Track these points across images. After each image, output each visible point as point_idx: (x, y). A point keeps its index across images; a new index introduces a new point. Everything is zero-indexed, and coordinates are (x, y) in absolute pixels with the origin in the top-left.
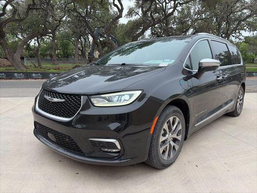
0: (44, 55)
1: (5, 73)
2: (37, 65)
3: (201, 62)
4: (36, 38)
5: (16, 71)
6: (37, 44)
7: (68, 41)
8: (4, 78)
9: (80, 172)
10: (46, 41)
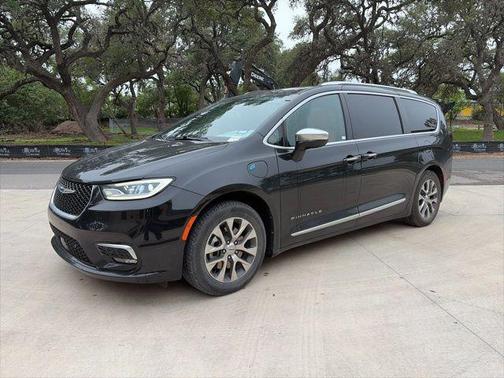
0: (144, 113)
1: (69, 147)
2: (129, 131)
3: (298, 133)
4: (128, 83)
5: (88, 144)
6: (130, 94)
7: (188, 86)
8: (67, 157)
9: (98, 294)
10: (149, 87)
